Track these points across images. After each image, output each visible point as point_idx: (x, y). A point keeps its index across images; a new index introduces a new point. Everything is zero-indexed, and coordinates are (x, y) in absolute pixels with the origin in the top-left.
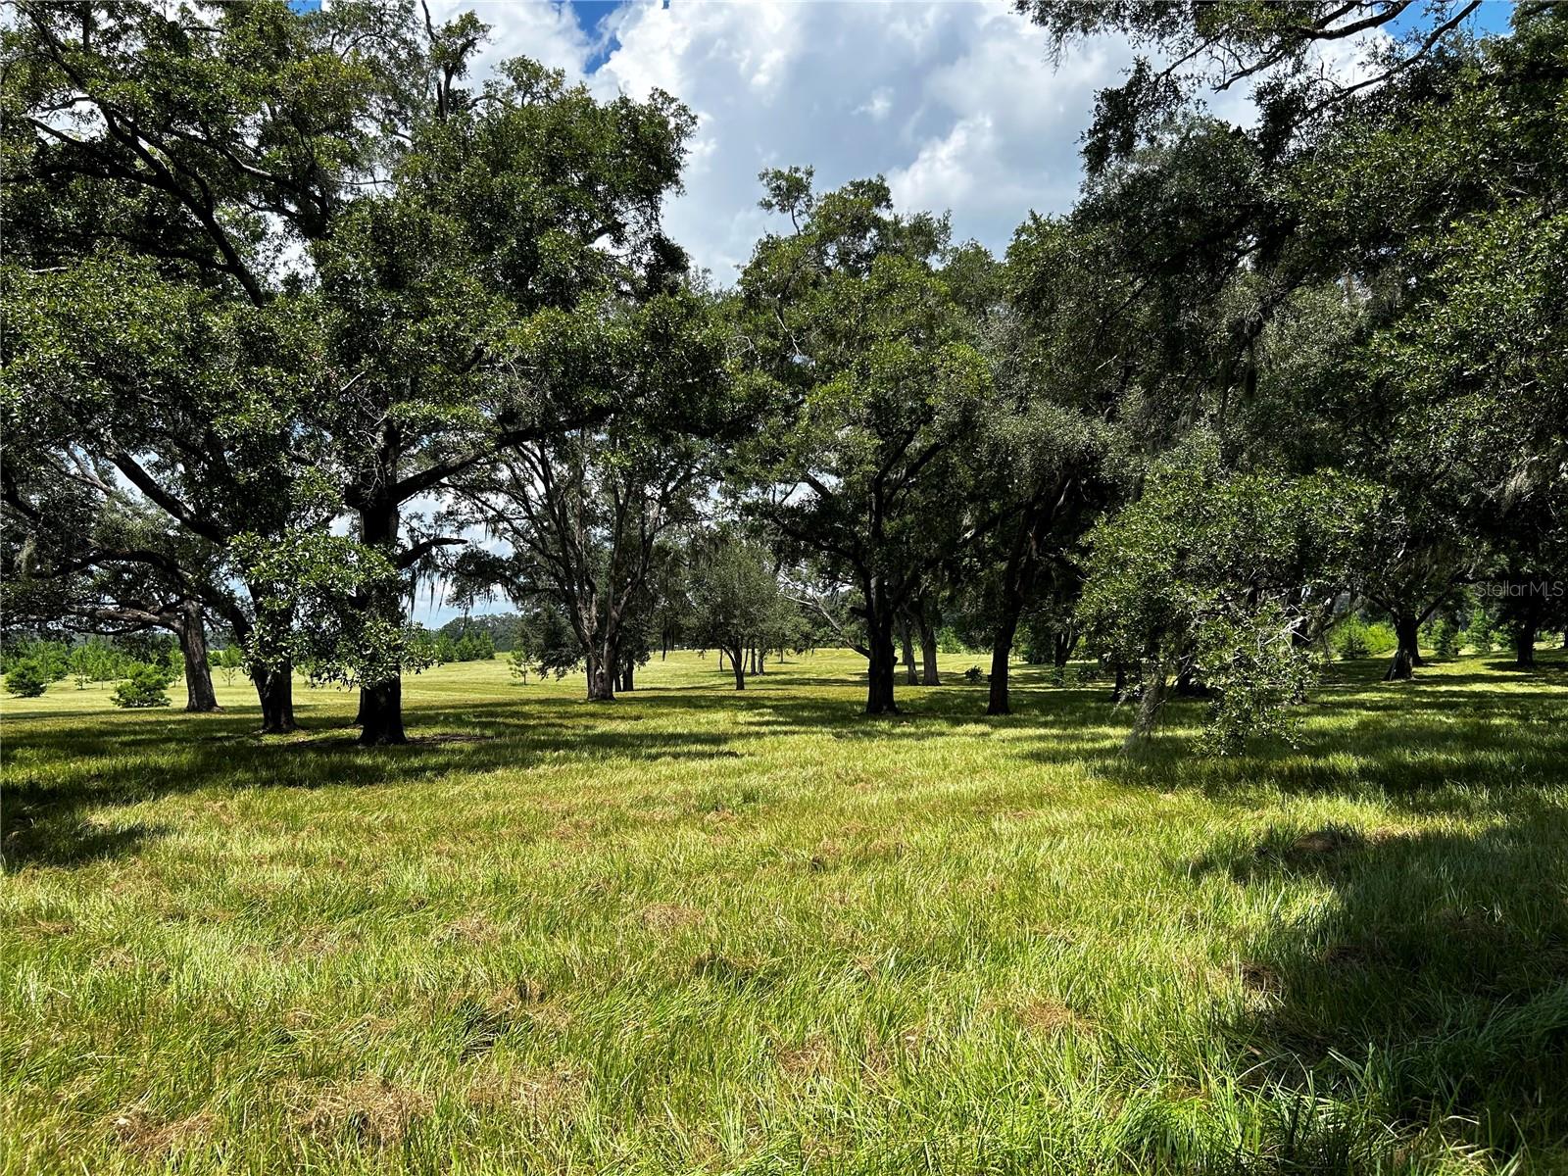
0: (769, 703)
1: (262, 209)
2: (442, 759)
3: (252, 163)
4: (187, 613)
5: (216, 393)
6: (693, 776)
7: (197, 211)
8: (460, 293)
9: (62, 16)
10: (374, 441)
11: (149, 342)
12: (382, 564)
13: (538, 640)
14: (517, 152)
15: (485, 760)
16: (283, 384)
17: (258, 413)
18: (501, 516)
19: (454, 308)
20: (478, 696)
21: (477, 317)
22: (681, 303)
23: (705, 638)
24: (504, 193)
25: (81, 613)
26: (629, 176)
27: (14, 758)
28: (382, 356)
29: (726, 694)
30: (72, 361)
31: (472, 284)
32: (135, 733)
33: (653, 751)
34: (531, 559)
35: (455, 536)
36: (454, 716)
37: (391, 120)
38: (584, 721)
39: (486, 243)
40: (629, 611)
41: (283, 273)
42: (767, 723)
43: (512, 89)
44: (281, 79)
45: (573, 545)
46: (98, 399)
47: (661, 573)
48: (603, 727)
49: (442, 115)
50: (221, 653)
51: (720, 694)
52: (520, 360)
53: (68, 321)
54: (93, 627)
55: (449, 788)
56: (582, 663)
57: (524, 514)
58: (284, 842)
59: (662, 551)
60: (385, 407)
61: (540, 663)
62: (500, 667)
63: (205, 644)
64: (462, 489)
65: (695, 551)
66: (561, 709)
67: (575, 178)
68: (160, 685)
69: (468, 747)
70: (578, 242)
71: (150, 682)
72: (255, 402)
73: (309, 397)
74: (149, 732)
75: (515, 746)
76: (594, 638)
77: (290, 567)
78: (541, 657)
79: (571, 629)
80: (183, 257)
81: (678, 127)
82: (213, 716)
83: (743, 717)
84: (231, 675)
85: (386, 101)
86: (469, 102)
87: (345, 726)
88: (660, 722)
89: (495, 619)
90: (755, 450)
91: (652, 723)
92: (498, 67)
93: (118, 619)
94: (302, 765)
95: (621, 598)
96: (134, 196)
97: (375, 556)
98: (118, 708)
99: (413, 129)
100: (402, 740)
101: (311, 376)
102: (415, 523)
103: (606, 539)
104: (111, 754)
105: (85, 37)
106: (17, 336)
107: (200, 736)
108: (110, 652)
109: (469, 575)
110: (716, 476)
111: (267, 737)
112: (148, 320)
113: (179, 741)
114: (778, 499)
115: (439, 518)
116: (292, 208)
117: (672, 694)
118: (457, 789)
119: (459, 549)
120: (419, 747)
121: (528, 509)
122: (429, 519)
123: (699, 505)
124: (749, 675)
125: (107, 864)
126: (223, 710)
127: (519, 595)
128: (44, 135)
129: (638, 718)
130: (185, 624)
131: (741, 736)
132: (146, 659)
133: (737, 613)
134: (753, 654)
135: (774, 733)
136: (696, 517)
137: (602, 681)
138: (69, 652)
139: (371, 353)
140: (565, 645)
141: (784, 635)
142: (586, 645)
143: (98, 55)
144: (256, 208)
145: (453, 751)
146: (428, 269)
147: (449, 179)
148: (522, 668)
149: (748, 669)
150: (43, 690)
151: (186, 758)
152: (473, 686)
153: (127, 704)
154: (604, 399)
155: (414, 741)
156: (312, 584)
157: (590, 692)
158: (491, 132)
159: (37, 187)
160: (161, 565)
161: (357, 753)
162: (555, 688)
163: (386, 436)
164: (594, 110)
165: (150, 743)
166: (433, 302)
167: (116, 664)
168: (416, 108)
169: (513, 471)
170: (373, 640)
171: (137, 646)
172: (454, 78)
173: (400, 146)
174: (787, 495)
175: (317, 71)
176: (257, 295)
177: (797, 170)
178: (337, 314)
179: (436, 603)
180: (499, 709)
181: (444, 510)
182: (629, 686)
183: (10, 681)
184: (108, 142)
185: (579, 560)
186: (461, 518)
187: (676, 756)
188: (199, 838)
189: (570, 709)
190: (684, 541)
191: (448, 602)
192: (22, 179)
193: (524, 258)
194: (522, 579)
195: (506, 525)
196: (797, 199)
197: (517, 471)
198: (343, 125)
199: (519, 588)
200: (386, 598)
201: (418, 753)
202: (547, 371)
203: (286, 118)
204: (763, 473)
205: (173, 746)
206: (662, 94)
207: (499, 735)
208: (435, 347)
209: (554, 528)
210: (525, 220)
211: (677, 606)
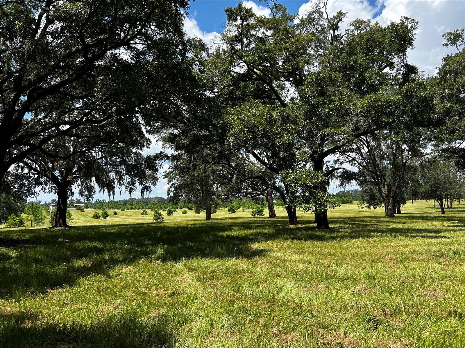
0: (456, 219)
1: (284, 81)
2: (341, 234)
3: (281, 69)
4: (268, 192)
5: (276, 133)
6: (430, 244)
7: (268, 85)
8: (341, 94)
9: (236, 43)
10: (317, 141)
11: (260, 122)
12: (321, 176)
13: (367, 197)
14: (357, 48)
15: (355, 235)
16: (292, 128)
17: (286, 137)
18: (354, 159)
19: (340, 99)
20: (348, 215)
21: (347, 101)
22: (416, 84)
23: (428, 196)
24: (353, 62)
25: (244, 192)
26: (395, 47)
27: (232, 229)
28: (319, 116)
29: (438, 215)
30: (243, 129)
31: (345, 91)
32: (258, 223)
33: (413, 235)
34: (364, 172)
35: (340, 167)
36: (343, 221)
37: (317, 48)
38: (385, 224)
39: (348, 78)
40: (399, 187)
41: (289, 97)
42: (457, 226)
43: (354, 30)
44: (289, 45)
45: (378, 166)
46: (249, 138)
47: (409, 174)
48: (392, 226)
49: (333, 43)
50: (276, 202)
51: (435, 215)
52: (361, 111)
53: (242, 120)
54: (246, 195)
55: (346, 243)
56: (383, 205)
57: (361, 158)
58: (301, 257)
59: (410, 167)
60: (320, 131)
61: (368, 205)
62: (355, 206)
63: (272, 199)
64: (341, 152)
65: (422, 166)
66: (377, 219)
67: (376, 52)
68: (262, 211)
69: (349, 231)
70: (378, 72)
71: (259, 210)
72: (286, 134)
73: (299, 131)
74: (261, 223)
75: (364, 231)
76: (387, 196)
77: (296, 179)
78: (368, 203)
79: (378, 194)
80: (265, 98)
81: (412, 27)
82: (276, 219)
83: (446, 224)
84: (279, 208)
85: (315, 43)
86: (341, 37)
87: (311, 223)
88: (413, 225)
89: (352, 191)
90: (446, 130)
91: (410, 225)
92: (349, 24)
93: (252, 193)
94: (302, 234)
95: (395, 183)
96: (253, 85)
97: (319, 174)
98: (252, 216)
99: (323, 49)
100: (328, 228)
101: (300, 125)
102: (328, 164)
103: (388, 164)
104: (254, 229)
105: (242, 47)
106: (231, 125)
107: (273, 224)
108: (250, 202)
109: (345, 178)
110: (430, 140)
111: (290, 225)
112: (259, 116)
113: (269, 226)
114: (457, 146)
115: (335, 161)
116: (291, 79)
117: (416, 215)
118: (348, 244)
119: (341, 171)
120: (333, 230)
121: (362, 157)
122: (332, 162)
123: (423, 151)
124: (446, 209)
125: (258, 258)
126: (278, 217)
127: (361, 183)
128: (233, 74)
129: (405, 223)
130: (268, 194)
131: (446, 230)
132: (259, 204)
133: (440, 187)
134: (447, 201)
135: (461, 230)
136: (423, 155)
137: (390, 210)
138: (240, 202)
139: (315, 116)
140: (376, 199)
141: (461, 194)
142: (384, 199)
143: (244, 50)
144: (282, 81)
145: (345, 232)
146: (331, 89)
147: (336, 61)
148: (362, 206)
149: (446, 207)
150: (236, 212)
151: (271, 231)
152: (347, 211)
153: (254, 216)
154: (390, 120)
155: (332, 228)
156: (303, 183)
157: (386, 214)
158: (348, 44)
159: (233, 87)
160: (262, 179)
161: (316, 231)
162: (373, 213)
163: (321, 139)
164: (381, 29)
165: (261, 226)
166: (334, 98)
167: (251, 205)
168: (324, 43)
169: (357, 145)
170: (320, 199)
171: (256, 200)
172: (336, 31)
173: (320, 55)
174: (461, 144)
175: (298, 40)
176: (284, 105)
177: (457, 30)
178: (306, 106)
179: (335, 187)
180: (356, 219)
181: (336, 159)
182: (399, 212)
183: (229, 209)
184: (247, 72)
185: (380, 172)
186: (341, 161)
187: (423, 237)
188: (279, 253)
189: (380, 220)
190: (418, 163)
191: (339, 186)
192: (229, 86)
193: (361, 80)
194: (361, 179)
195: (355, 162)
196: (458, 40)
197: (358, 145)
198: (305, 53)
199: (361, 181)
200: (323, 186)
201: (334, 232)
202: (370, 113)
203: (290, 55)
204: (450, 137)
205: (267, 227)
206: (405, 18)
207: (358, 227)
208: (334, 111)
209: (372, 162)
210: (360, 69)
211: (416, 185)
